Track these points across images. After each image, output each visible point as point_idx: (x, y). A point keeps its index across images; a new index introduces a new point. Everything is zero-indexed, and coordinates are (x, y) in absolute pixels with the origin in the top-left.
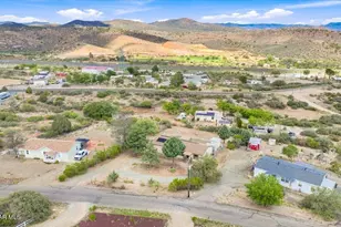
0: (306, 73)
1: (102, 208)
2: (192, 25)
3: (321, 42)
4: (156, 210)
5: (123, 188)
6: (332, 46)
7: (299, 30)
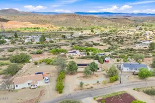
0: (82, 32)
1: (98, 97)
2: (17, 12)
3: (79, 20)
4: (118, 91)
5: (92, 88)
6: (84, 21)
7: (69, 15)
